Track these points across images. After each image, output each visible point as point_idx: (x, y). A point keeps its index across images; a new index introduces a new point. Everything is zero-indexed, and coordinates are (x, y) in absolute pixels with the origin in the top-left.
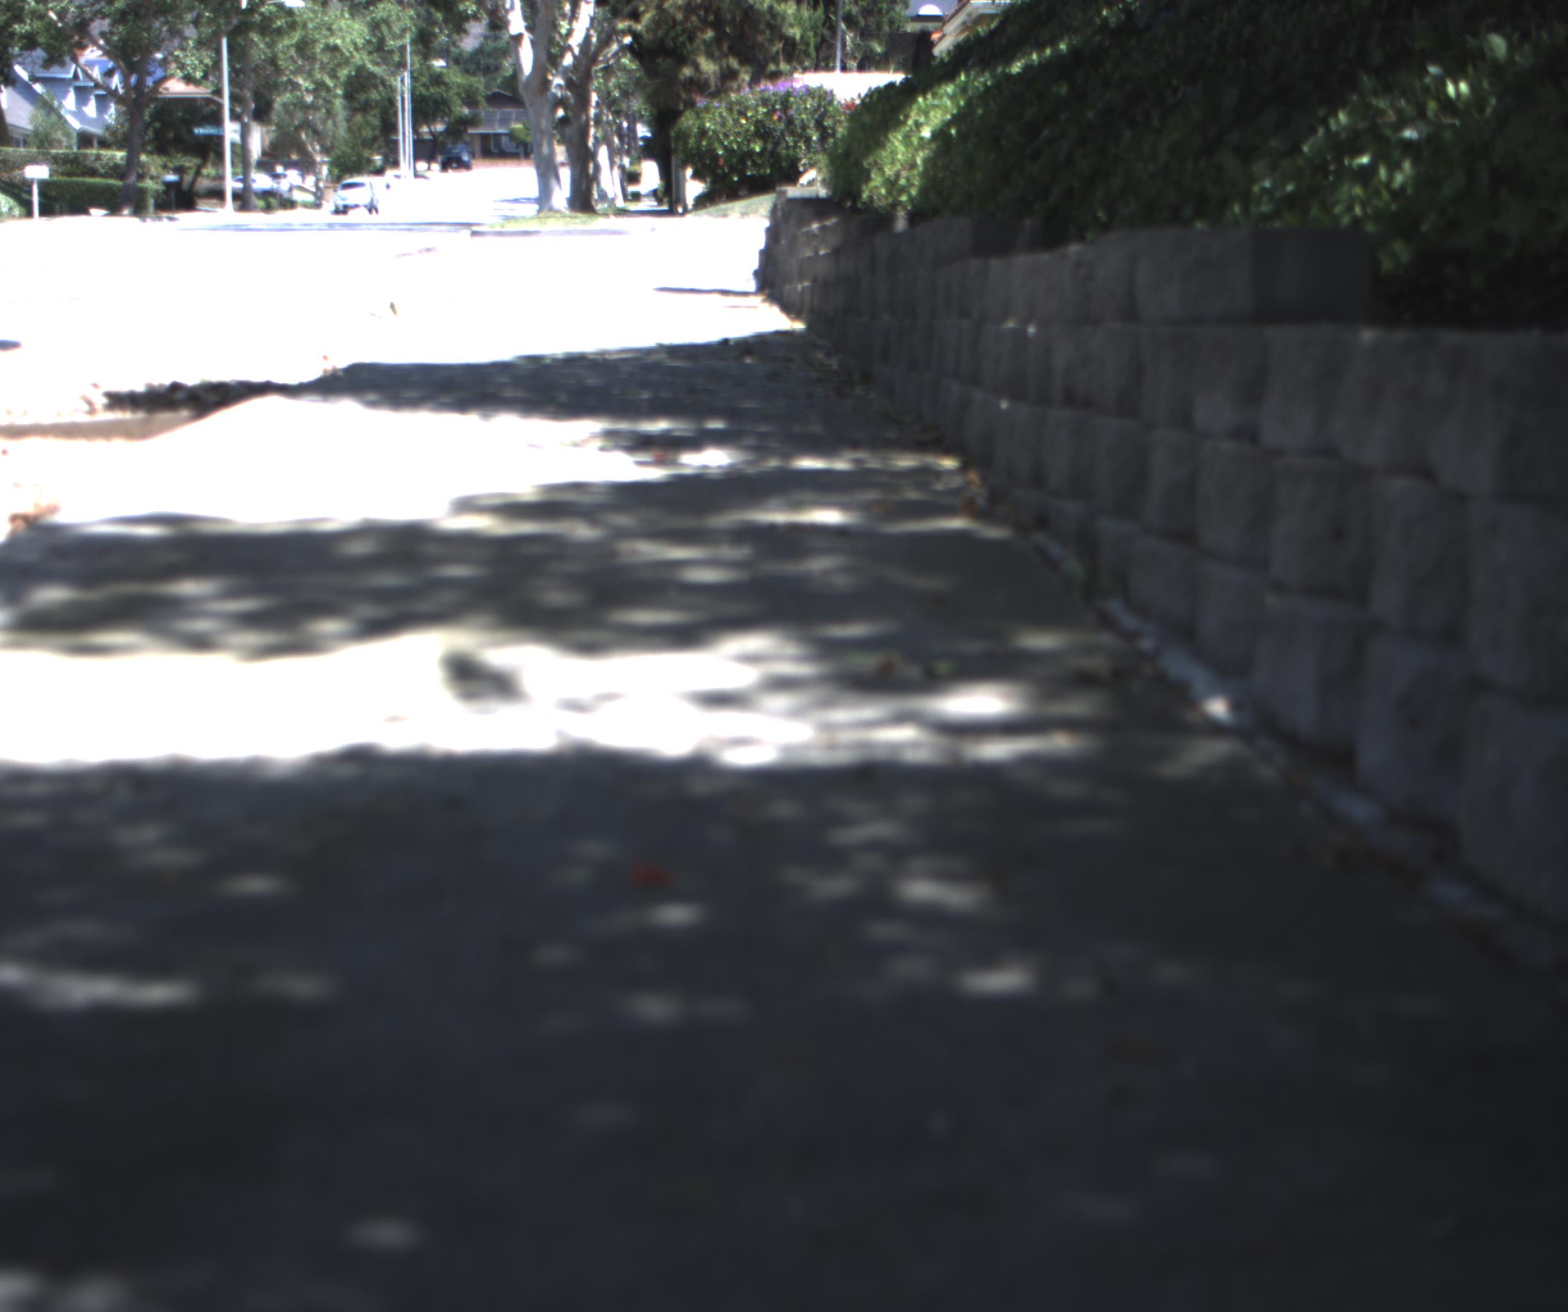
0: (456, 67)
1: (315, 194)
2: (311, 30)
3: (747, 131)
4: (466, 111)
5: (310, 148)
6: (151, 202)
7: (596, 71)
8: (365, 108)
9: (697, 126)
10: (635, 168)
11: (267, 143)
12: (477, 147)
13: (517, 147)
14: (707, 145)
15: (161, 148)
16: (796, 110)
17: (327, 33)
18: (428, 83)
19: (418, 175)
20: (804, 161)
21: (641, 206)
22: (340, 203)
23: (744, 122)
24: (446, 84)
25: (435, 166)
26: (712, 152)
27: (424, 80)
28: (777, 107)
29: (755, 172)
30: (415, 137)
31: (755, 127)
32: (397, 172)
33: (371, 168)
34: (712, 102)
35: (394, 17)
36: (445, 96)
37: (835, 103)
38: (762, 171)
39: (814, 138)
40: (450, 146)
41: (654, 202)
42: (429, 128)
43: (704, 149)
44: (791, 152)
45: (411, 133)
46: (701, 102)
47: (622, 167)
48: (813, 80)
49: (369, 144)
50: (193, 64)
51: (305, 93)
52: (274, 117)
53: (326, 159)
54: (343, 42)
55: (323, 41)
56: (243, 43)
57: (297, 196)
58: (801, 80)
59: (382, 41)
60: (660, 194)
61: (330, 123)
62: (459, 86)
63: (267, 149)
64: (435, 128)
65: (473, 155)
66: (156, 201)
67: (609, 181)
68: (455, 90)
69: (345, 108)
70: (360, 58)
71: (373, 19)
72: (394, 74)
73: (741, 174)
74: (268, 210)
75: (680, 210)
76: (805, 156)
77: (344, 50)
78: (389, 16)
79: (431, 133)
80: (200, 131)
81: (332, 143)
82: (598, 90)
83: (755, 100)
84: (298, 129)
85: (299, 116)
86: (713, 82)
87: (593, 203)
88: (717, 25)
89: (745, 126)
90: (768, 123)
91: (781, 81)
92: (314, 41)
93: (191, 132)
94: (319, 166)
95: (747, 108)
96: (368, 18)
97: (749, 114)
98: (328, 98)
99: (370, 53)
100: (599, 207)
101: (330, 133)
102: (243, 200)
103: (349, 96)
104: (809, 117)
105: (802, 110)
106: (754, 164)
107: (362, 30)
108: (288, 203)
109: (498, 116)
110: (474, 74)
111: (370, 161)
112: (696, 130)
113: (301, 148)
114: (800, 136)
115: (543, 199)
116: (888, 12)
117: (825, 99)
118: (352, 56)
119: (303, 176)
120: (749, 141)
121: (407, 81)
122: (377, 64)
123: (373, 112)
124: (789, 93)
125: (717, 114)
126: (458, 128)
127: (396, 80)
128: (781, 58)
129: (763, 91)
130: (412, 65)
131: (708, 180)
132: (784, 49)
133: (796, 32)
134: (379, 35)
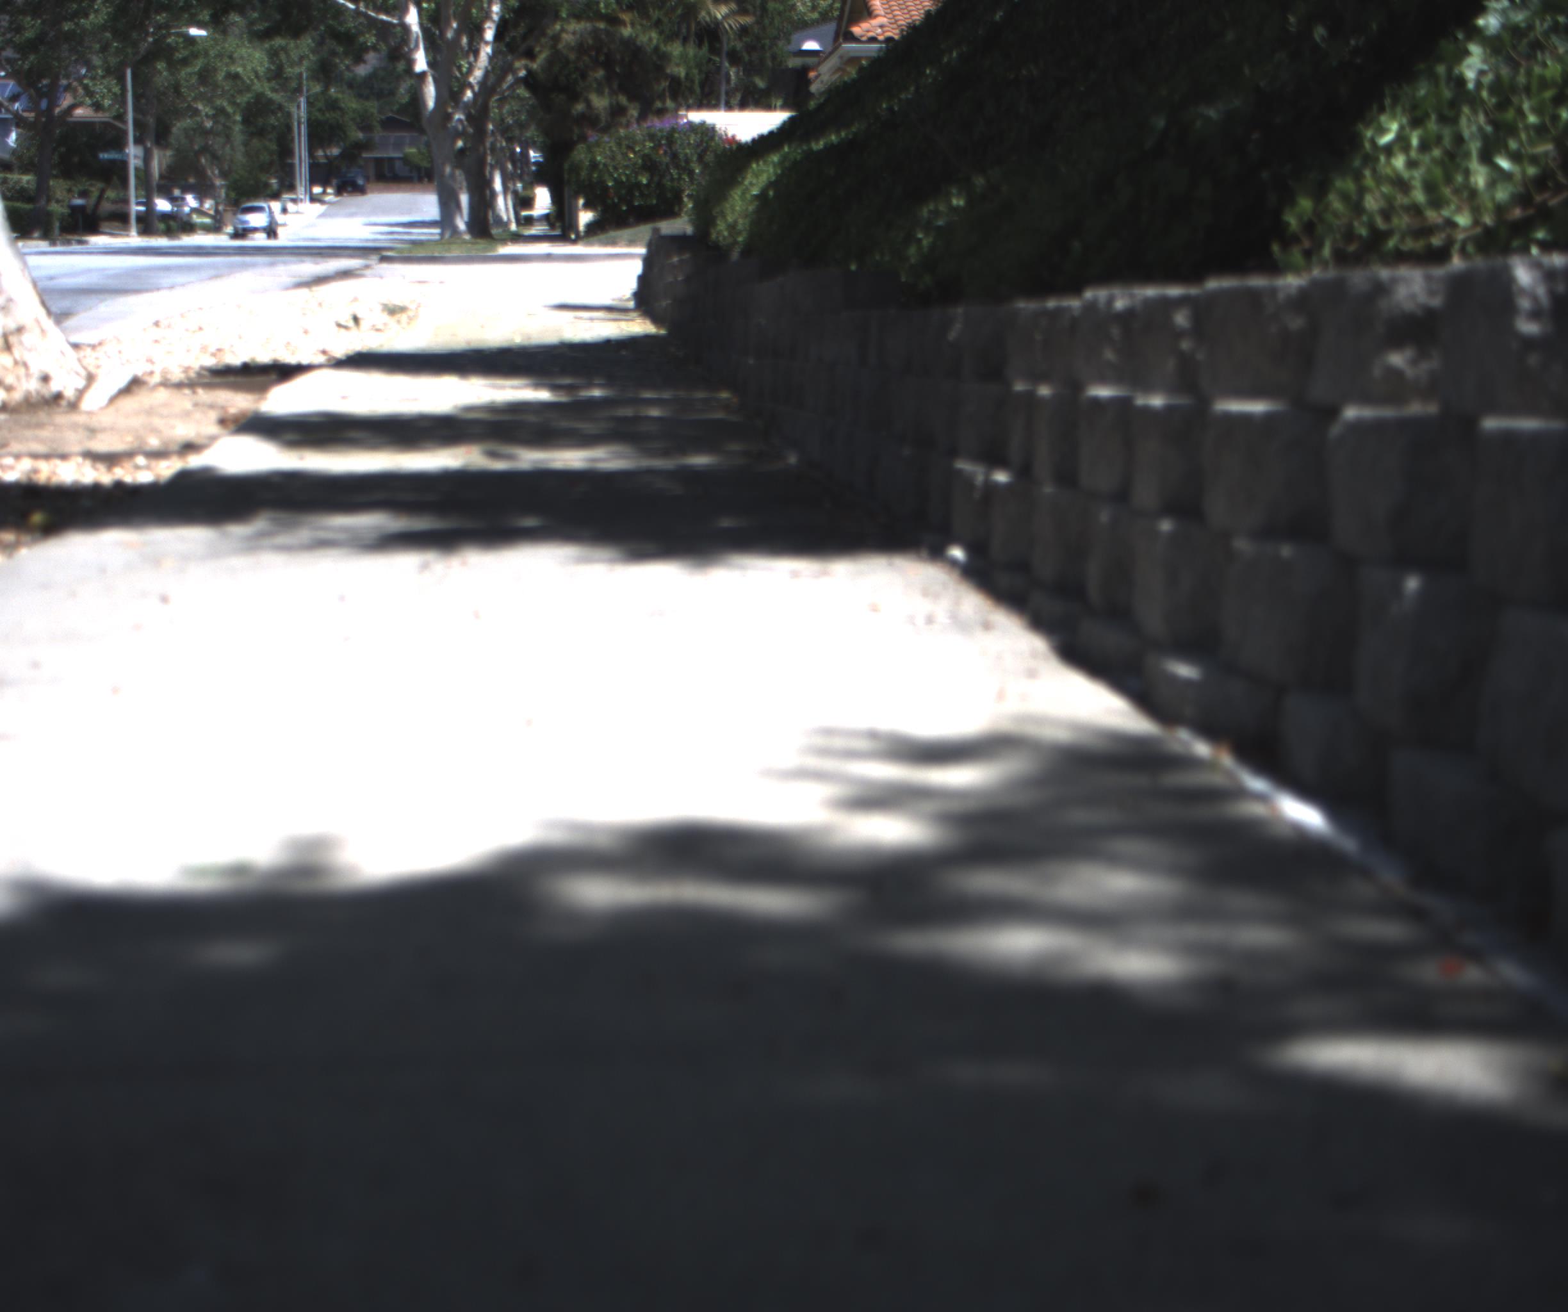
0: (350, 93)
1: (212, 217)
2: (213, 58)
3: (635, 164)
4: (361, 135)
5: (209, 173)
6: (57, 225)
7: (493, 103)
8: (261, 133)
9: (589, 159)
10: (528, 193)
11: (164, 166)
12: (371, 172)
13: (411, 171)
14: (597, 177)
15: (68, 172)
16: (680, 145)
17: (228, 61)
18: (324, 109)
19: (314, 199)
21: (534, 230)
22: (240, 226)
23: (632, 156)
24: (340, 109)
25: (330, 190)
26: (602, 183)
27: (320, 105)
28: (663, 142)
29: (642, 203)
30: (311, 161)
31: (643, 160)
32: (293, 196)
33: (269, 192)
34: (603, 137)
35: (292, 45)
36: (341, 122)
37: (717, 138)
38: (648, 202)
39: (697, 171)
40: (344, 169)
41: (547, 228)
42: (324, 152)
43: (595, 181)
44: (675, 184)
45: (307, 158)
46: (593, 136)
47: (515, 193)
48: (696, 117)
49: (265, 168)
50: (101, 92)
51: (204, 118)
52: (172, 140)
53: (224, 182)
54: (244, 70)
55: (225, 69)
56: (147, 72)
57: (198, 219)
58: (686, 116)
59: (280, 68)
60: (552, 219)
61: (228, 148)
62: (354, 111)
63: (166, 172)
64: (331, 152)
65: (367, 179)
66: (61, 223)
67: (503, 206)
68: (350, 115)
69: (242, 133)
70: (260, 85)
71: (272, 47)
72: (291, 100)
73: (630, 204)
74: (169, 233)
75: (573, 236)
76: (687, 188)
77: (245, 78)
78: (287, 44)
79: (326, 157)
80: (104, 156)
81: (230, 167)
82: (493, 120)
83: (642, 135)
84: (198, 153)
85: (199, 141)
86: (604, 118)
87: (492, 230)
88: (608, 64)
89: (633, 160)
90: (654, 157)
91: (668, 115)
92: (215, 70)
93: (96, 156)
94: (217, 190)
95: (635, 142)
96: (268, 47)
97: (637, 149)
98: (228, 124)
99: (269, 81)
100: (495, 231)
101: (229, 158)
102: (148, 224)
103: (246, 121)
104: (693, 151)
105: (686, 145)
106: (642, 195)
107: (262, 58)
108: (189, 227)
109: (392, 140)
110: (367, 98)
111: (267, 185)
112: (587, 163)
113: (200, 173)
114: (684, 169)
115: (446, 222)
116: (770, 48)
117: (707, 135)
118: (253, 84)
119: (201, 198)
120: (637, 174)
121: (303, 105)
122: (276, 91)
123: (270, 137)
124: (675, 129)
125: (607, 148)
126: (352, 153)
127: (293, 106)
128: (666, 96)
129: (648, 128)
130: (308, 91)
131: (599, 209)
132: (670, 86)
133: (681, 72)
134: (278, 62)
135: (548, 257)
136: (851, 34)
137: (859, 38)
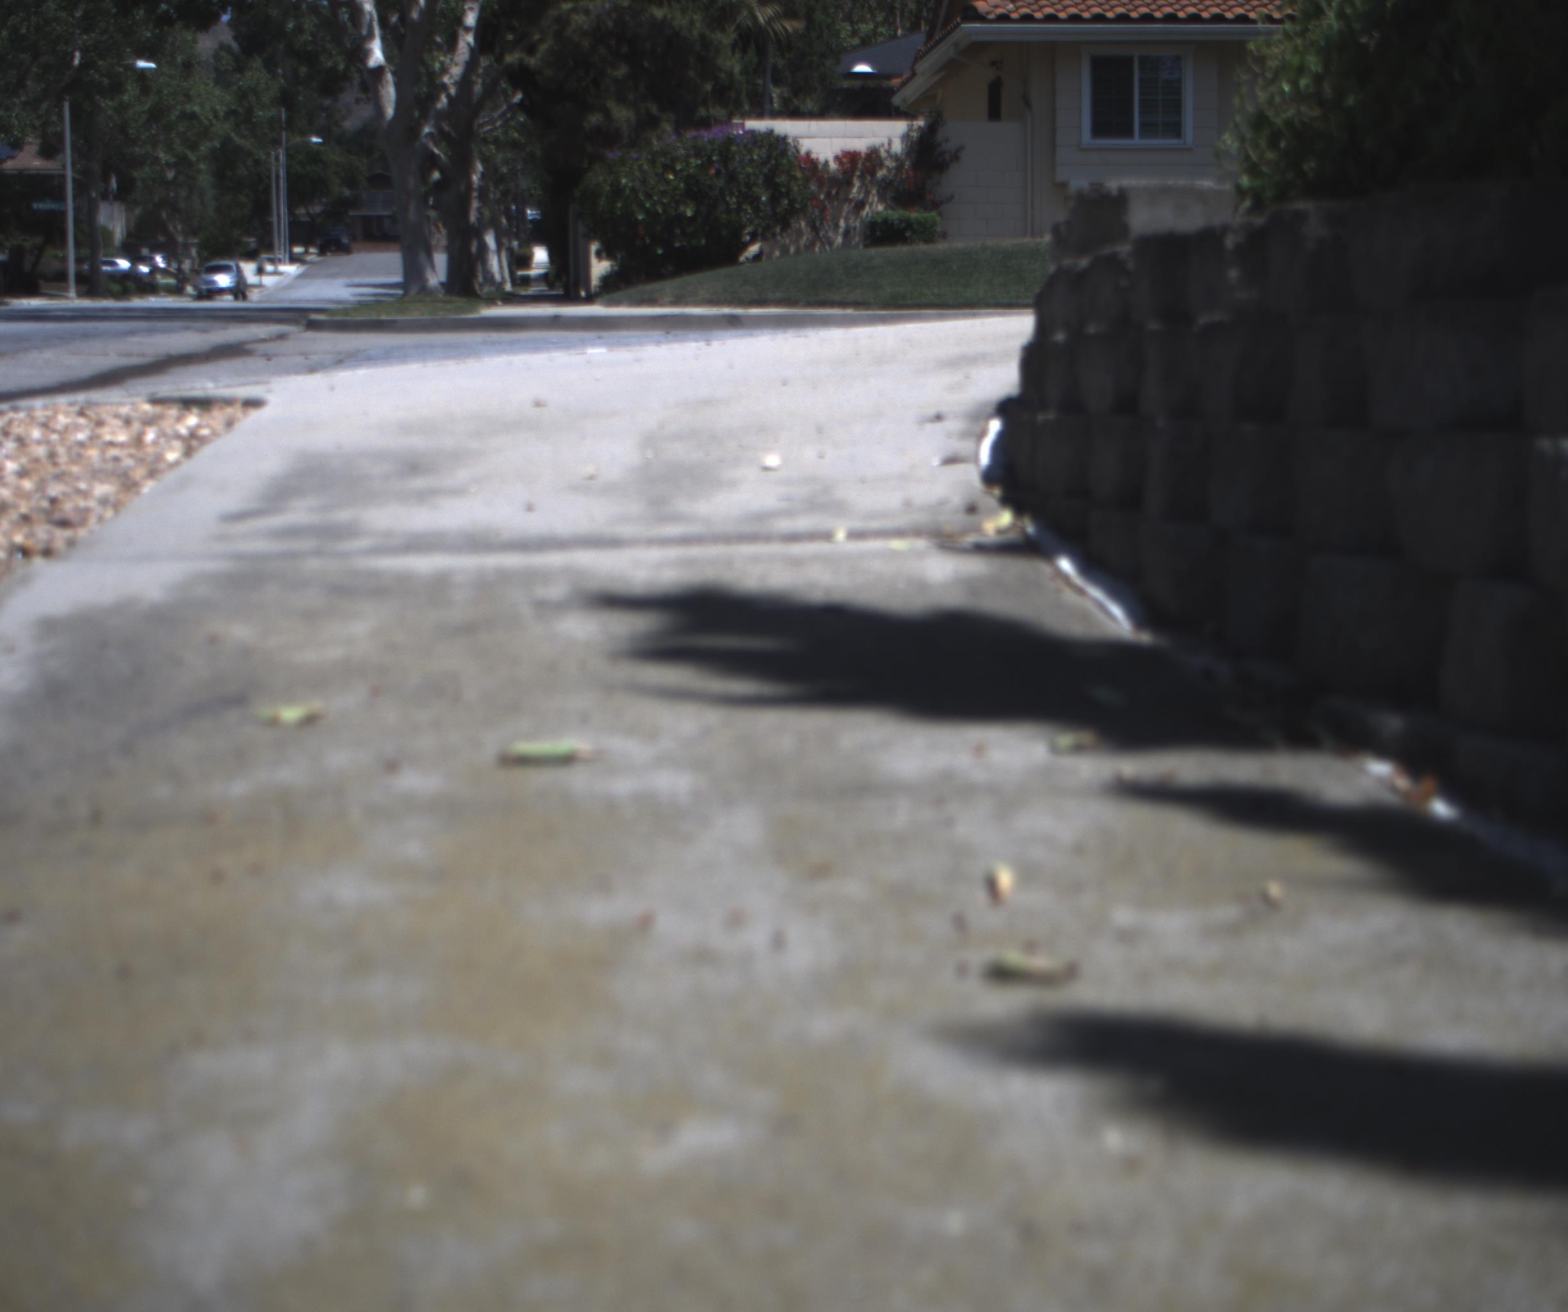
0: (334, 147)
1: (177, 277)
2: (167, 96)
3: (676, 188)
4: (347, 192)
5: (171, 228)
8: (236, 187)
9: (609, 183)
10: (524, 252)
11: (130, 224)
12: (358, 231)
14: (622, 207)
16: (739, 162)
17: (184, 99)
18: (305, 161)
19: (293, 259)
20: (749, 229)
21: (532, 290)
22: (204, 287)
23: (671, 177)
24: (324, 163)
25: (312, 250)
26: (628, 218)
27: (300, 158)
28: (715, 158)
29: (686, 244)
30: (291, 219)
31: (686, 185)
32: (271, 256)
33: (243, 252)
34: (628, 153)
35: (263, 86)
36: (323, 175)
37: (790, 153)
38: (694, 242)
39: (764, 198)
40: (328, 228)
41: (545, 288)
42: (307, 210)
43: (619, 213)
44: (733, 216)
45: (286, 215)
46: (612, 155)
47: (510, 251)
48: (757, 125)
49: (240, 224)
51: (165, 168)
52: (136, 195)
53: (196, 241)
54: (201, 110)
55: (179, 107)
56: (88, 108)
57: (161, 280)
58: (743, 125)
59: (250, 112)
60: (552, 278)
61: (196, 201)
62: (338, 165)
63: (132, 231)
64: (313, 210)
65: (354, 239)
67: (496, 264)
68: (334, 169)
69: (212, 186)
70: (225, 129)
71: (239, 88)
72: (266, 149)
73: (668, 244)
74: (124, 294)
75: (583, 294)
76: (751, 221)
77: (203, 118)
78: (257, 85)
79: (308, 214)
80: (39, 206)
81: (200, 224)
82: (485, 161)
83: (684, 149)
84: (159, 206)
85: (159, 192)
86: (626, 132)
87: (477, 287)
88: (633, 57)
89: (672, 183)
90: (702, 179)
91: (716, 128)
92: (170, 109)
93: (29, 207)
94: (184, 248)
95: (674, 160)
96: (234, 86)
97: (678, 167)
98: (191, 174)
99: (235, 124)
101: (197, 213)
102: (90, 285)
103: (217, 173)
104: (757, 171)
105: (747, 161)
106: (685, 233)
107: (226, 97)
108: (147, 287)
109: (379, 198)
110: (356, 154)
111: (242, 244)
112: (608, 188)
113: (163, 228)
114: (745, 196)
115: (409, 282)
116: (818, 66)
118: (213, 125)
119: (167, 259)
120: (678, 203)
121: (282, 159)
122: (245, 137)
123: (244, 191)
124: (730, 141)
125: (635, 167)
126: (338, 210)
127: (269, 154)
128: (712, 102)
129: (695, 138)
130: (287, 142)
131: (619, 256)
132: (718, 88)
134: (246, 105)
135: (555, 323)
136: (975, 9)
137: (986, 15)
